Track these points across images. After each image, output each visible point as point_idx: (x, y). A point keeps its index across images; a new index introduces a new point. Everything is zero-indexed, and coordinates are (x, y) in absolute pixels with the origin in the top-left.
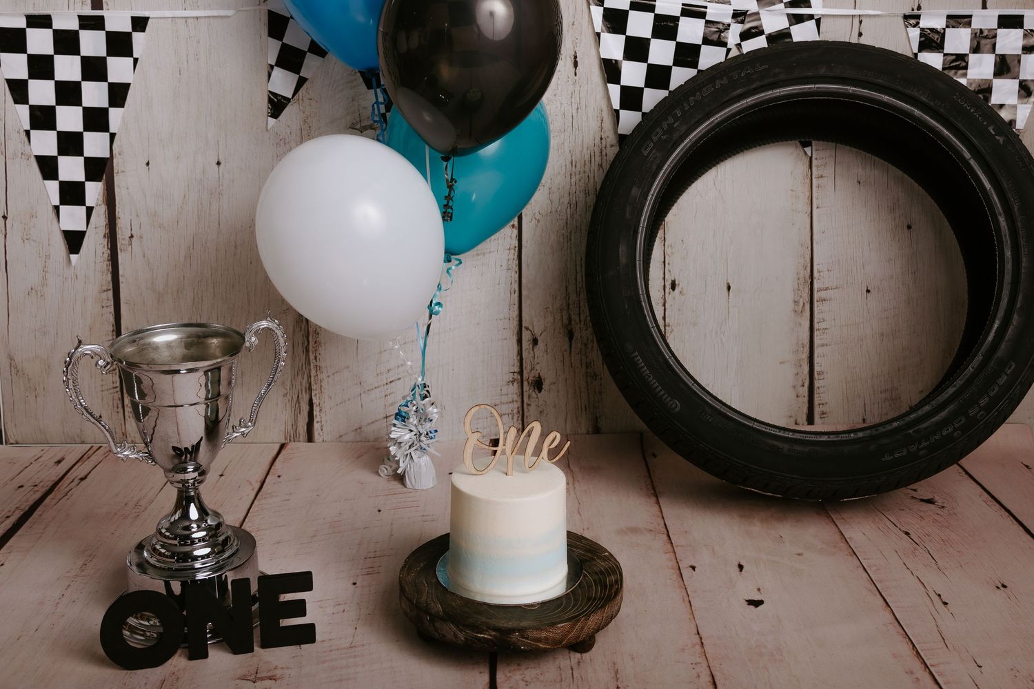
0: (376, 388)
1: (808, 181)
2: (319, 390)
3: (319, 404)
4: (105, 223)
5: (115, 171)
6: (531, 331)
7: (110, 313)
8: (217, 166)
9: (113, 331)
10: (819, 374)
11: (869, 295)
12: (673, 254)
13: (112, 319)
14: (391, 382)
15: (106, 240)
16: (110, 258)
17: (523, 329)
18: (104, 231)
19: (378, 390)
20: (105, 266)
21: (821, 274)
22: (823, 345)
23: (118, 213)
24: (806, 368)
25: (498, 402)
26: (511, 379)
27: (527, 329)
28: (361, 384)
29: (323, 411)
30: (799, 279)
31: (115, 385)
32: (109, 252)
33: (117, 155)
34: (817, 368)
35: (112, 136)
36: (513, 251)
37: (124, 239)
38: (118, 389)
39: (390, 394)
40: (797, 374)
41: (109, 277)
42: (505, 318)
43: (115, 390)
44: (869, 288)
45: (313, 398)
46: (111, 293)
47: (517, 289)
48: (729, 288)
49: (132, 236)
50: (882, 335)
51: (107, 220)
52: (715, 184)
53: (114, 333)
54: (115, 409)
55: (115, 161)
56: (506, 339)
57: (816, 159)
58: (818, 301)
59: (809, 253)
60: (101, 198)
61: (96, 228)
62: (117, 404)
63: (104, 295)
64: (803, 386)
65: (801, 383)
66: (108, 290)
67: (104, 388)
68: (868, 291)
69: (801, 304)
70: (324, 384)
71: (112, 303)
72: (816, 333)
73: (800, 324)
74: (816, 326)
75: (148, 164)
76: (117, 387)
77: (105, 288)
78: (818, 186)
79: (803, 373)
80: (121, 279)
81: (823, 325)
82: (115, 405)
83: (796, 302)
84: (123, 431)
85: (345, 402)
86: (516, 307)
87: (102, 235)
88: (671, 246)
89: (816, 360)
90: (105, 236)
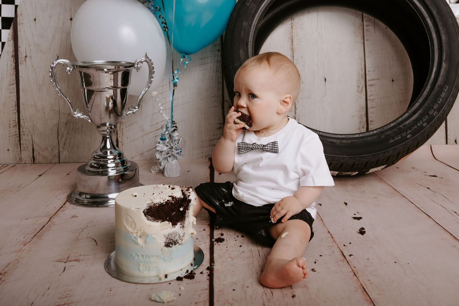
0: (150, 132)
1: (362, 28)
2: (121, 134)
3: (122, 141)
4: (12, 50)
5: (18, 23)
6: (228, 102)
7: (15, 96)
8: (70, 21)
9: (16, 105)
10: (371, 122)
11: (393, 82)
12: (297, 63)
13: (15, 99)
14: (158, 129)
15: (13, 58)
16: (14, 67)
17: (225, 101)
18: (12, 54)
19: (151, 134)
20: (13, 72)
21: (370, 73)
22: (372, 108)
23: (20, 44)
24: (365, 119)
25: (212, 138)
26: (219, 127)
27: (227, 101)
28: (143, 130)
29: (124, 145)
30: (359, 75)
31: (16, 133)
32: (14, 64)
33: (20, 15)
34: (370, 119)
35: (16, 7)
36: (219, 63)
37: (22, 58)
38: (18, 135)
39: (158, 135)
40: (360, 122)
41: (14, 77)
42: (215, 96)
43: (16, 136)
44: (393, 79)
45: (119, 138)
46: (15, 86)
47: (221, 81)
48: (325, 80)
49: (26, 56)
50: (401, 102)
51: (14, 48)
52: (317, 30)
53: (16, 106)
54: (16, 146)
55: (18, 18)
56: (216, 107)
57: (365, 17)
58: (369, 86)
59: (364, 62)
60: (10, 37)
61: (8, 52)
62: (17, 144)
63: (11, 87)
64: (363, 128)
65: (362, 126)
66: (13, 84)
67: (11, 135)
68: (393, 81)
69: (361, 88)
70: (124, 131)
71: (15, 91)
72: (369, 102)
73: (361, 98)
74: (368, 98)
75: (35, 20)
76: (17, 134)
77: (12, 83)
78: (367, 30)
79: (363, 121)
80: (20, 78)
81: (372, 98)
82: (16, 144)
83: (358, 87)
84: (20, 157)
85: (135, 140)
86: (221, 90)
87: (11, 56)
88: (297, 60)
89: (369, 115)
90: (12, 57)
